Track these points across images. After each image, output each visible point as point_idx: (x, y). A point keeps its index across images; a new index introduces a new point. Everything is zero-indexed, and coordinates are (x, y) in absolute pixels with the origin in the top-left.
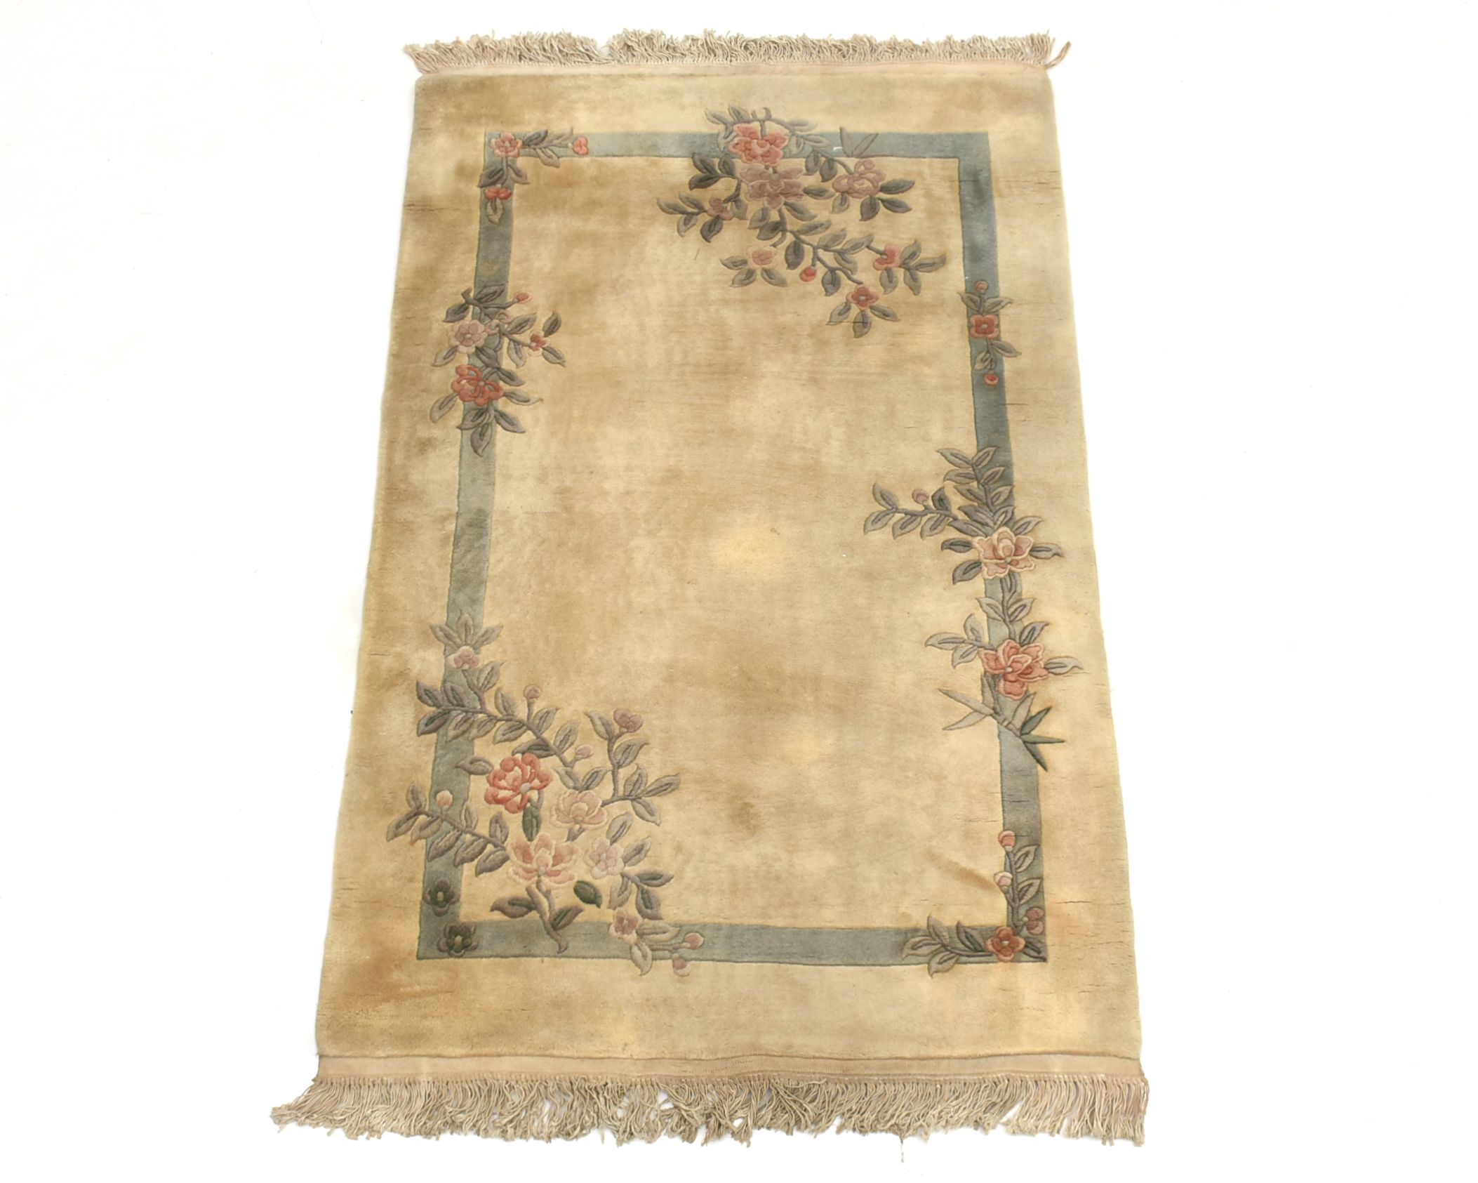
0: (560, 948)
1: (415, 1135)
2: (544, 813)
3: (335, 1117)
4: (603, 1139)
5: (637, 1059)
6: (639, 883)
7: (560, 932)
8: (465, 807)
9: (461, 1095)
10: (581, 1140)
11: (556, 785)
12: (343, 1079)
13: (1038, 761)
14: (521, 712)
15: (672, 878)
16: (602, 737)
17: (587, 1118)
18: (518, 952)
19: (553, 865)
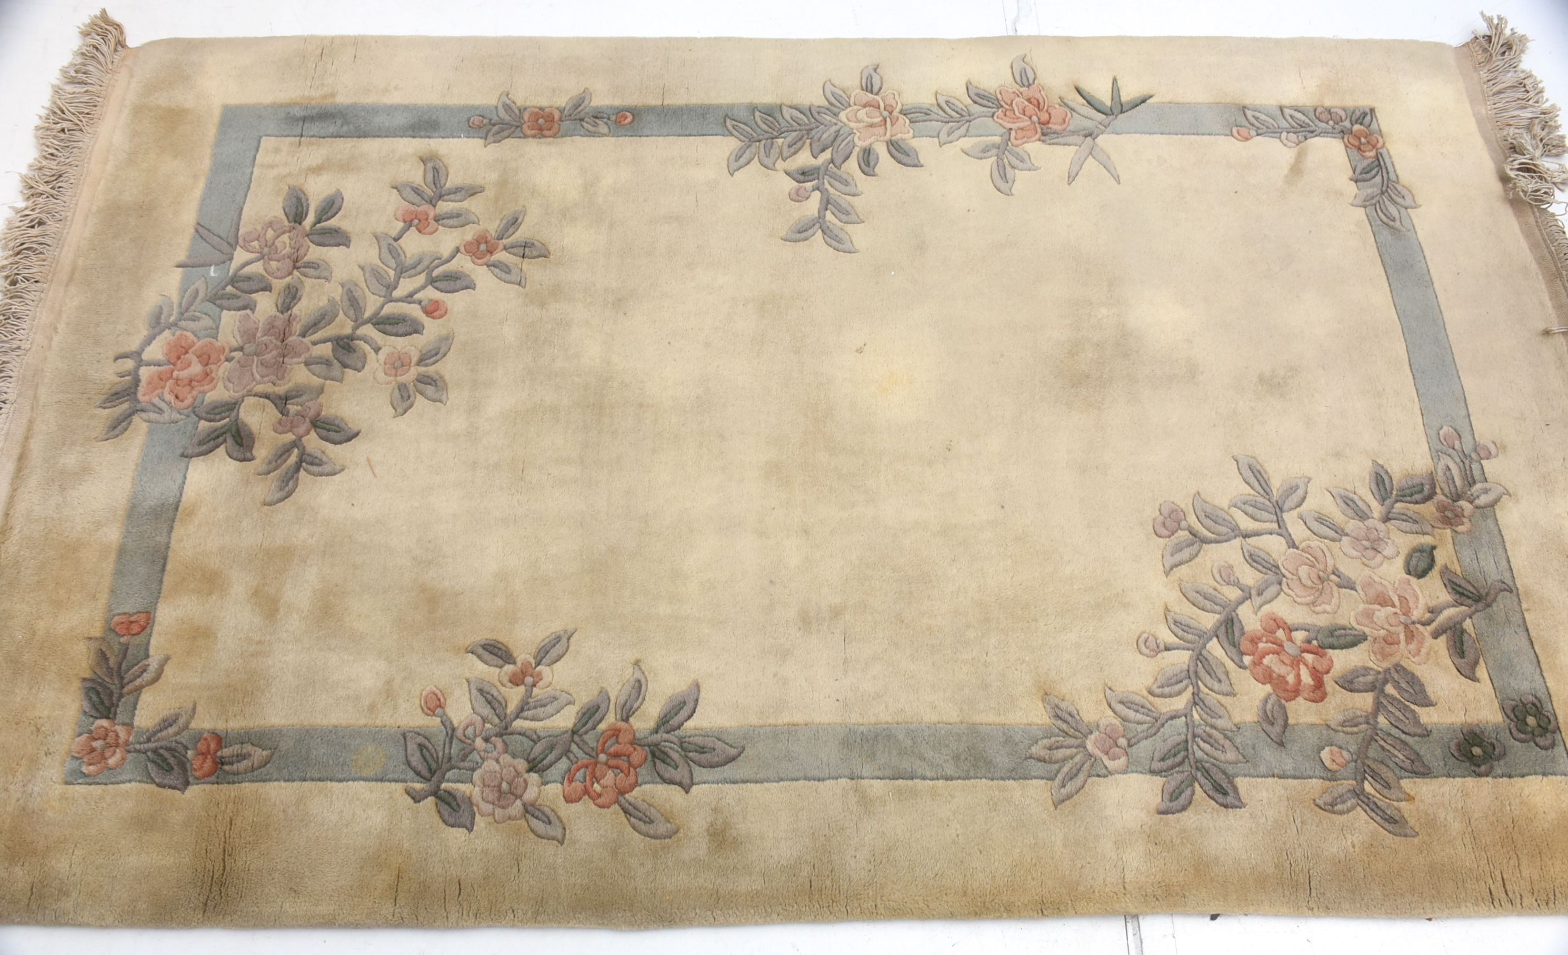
0: (1505, 590)
2: (1322, 621)
6: (1392, 500)
7: (1483, 591)
8: (1340, 728)
13: (1144, 101)
14: (1182, 658)
15: (1376, 462)
16: (1199, 551)
19: (1394, 606)
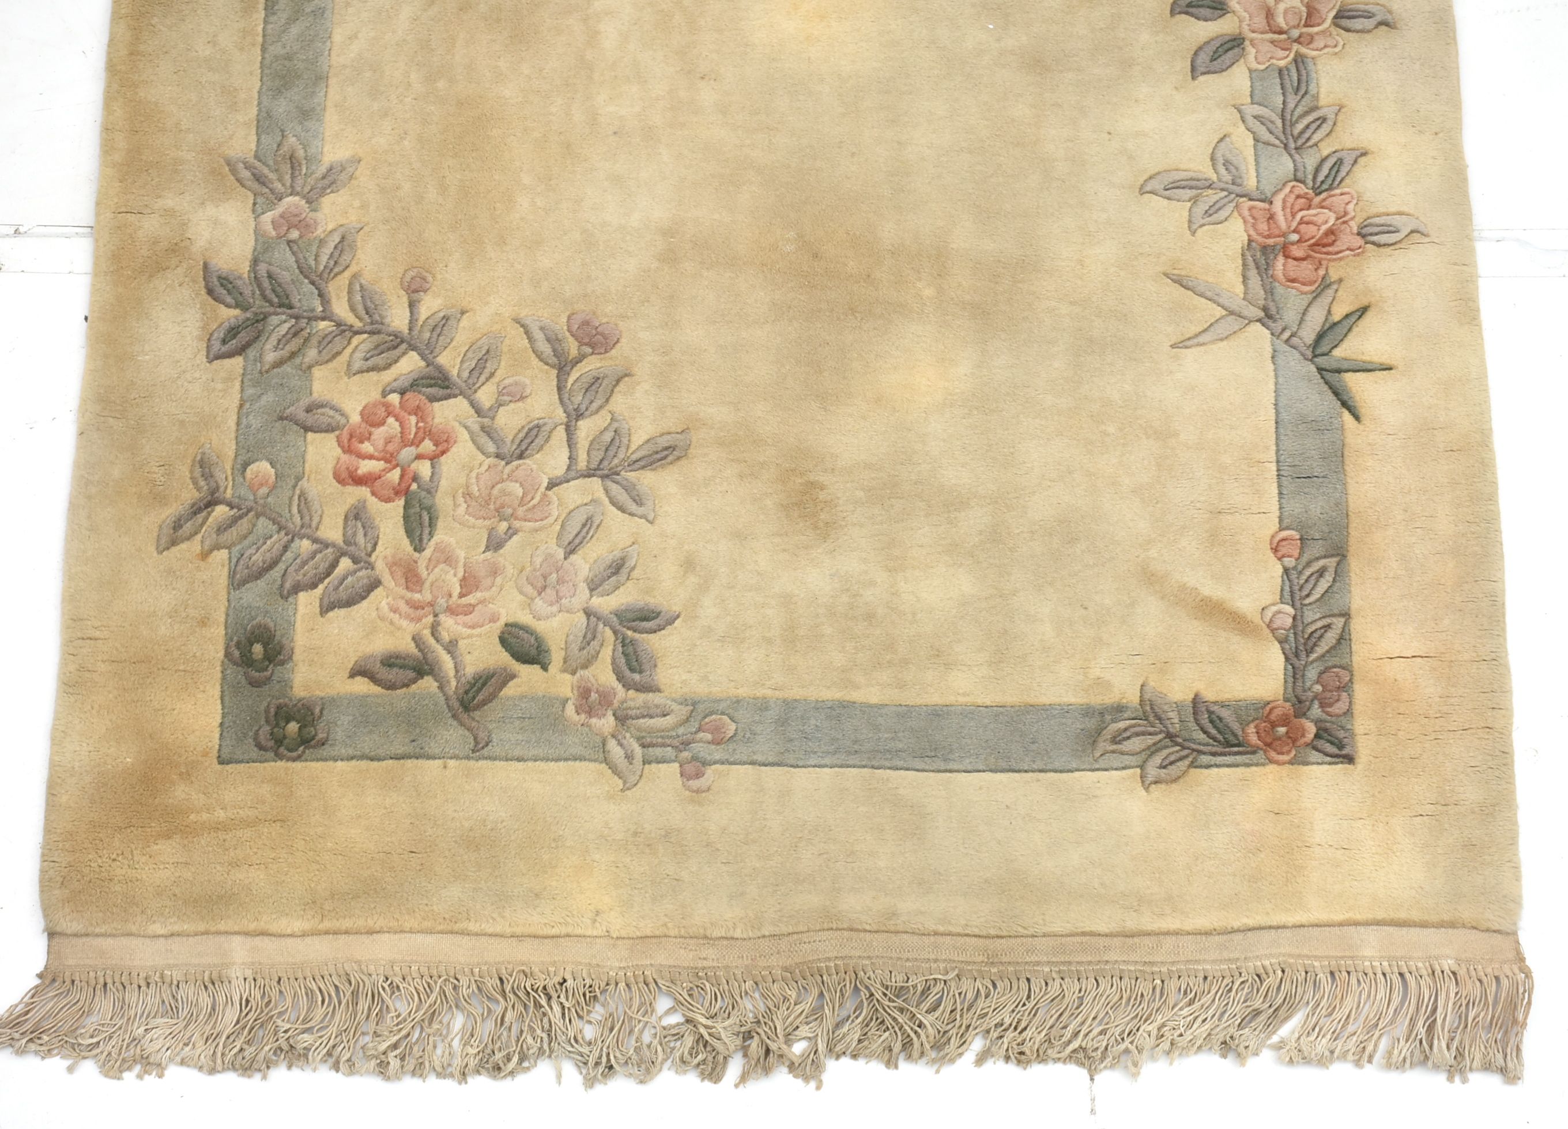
0: (477, 743)
1: (224, 1070)
2: (442, 501)
3: (81, 1041)
4: (559, 1077)
5: (617, 938)
6: (618, 627)
7: (477, 714)
8: (298, 492)
9: (303, 1002)
10: (521, 1078)
11: (463, 450)
12: (92, 974)
13: (1344, 404)
14: (398, 318)
15: (678, 616)
16: (547, 364)
17: (530, 1040)
18: (401, 750)
19: (462, 595)
